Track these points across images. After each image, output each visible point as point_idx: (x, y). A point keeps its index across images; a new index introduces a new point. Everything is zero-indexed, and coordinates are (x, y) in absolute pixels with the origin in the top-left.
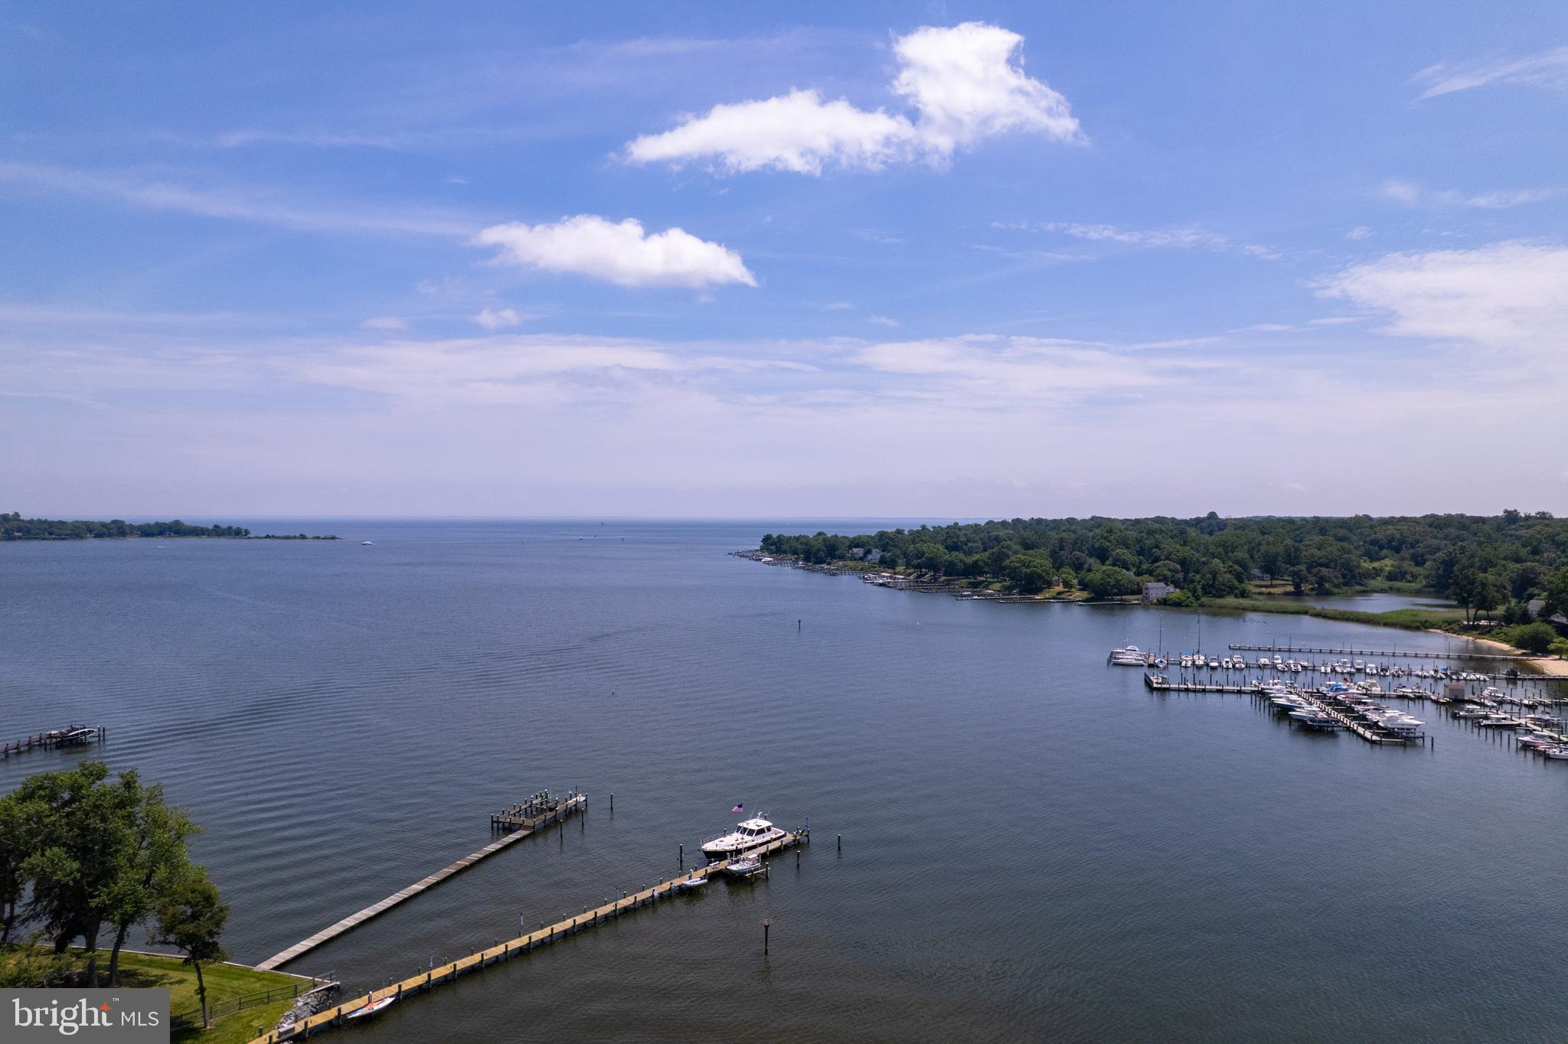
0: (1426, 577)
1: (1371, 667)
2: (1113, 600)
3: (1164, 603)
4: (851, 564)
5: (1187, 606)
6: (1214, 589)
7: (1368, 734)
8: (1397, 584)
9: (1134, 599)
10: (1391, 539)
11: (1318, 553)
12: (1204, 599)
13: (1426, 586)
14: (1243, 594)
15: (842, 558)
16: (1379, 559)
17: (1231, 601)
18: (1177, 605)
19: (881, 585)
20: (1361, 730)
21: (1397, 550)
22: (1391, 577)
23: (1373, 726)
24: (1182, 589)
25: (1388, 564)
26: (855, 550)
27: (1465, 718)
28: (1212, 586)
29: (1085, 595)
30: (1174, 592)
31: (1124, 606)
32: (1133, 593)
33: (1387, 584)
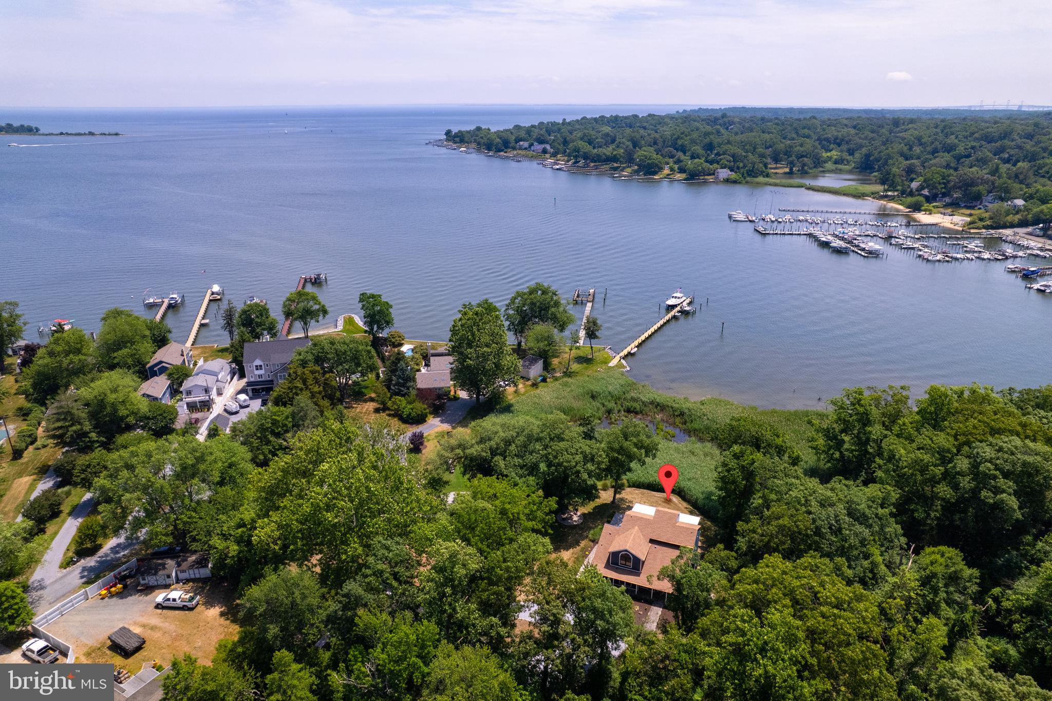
0: (854, 162)
1: (850, 221)
2: (699, 179)
3: (727, 181)
4: (520, 152)
5: (740, 183)
6: (753, 173)
7: (863, 254)
8: (840, 166)
9: (710, 178)
10: (836, 138)
11: (801, 149)
12: (748, 179)
13: (854, 168)
14: (768, 176)
15: (514, 148)
16: (830, 151)
17: (761, 179)
18: (735, 182)
19: (557, 169)
20: (859, 252)
21: (839, 145)
22: (836, 162)
23: (863, 250)
24: (736, 172)
25: (835, 154)
26: (521, 143)
27: (896, 245)
28: (752, 171)
29: (684, 176)
30: (733, 176)
31: (705, 182)
32: (710, 175)
33: (833, 167)
